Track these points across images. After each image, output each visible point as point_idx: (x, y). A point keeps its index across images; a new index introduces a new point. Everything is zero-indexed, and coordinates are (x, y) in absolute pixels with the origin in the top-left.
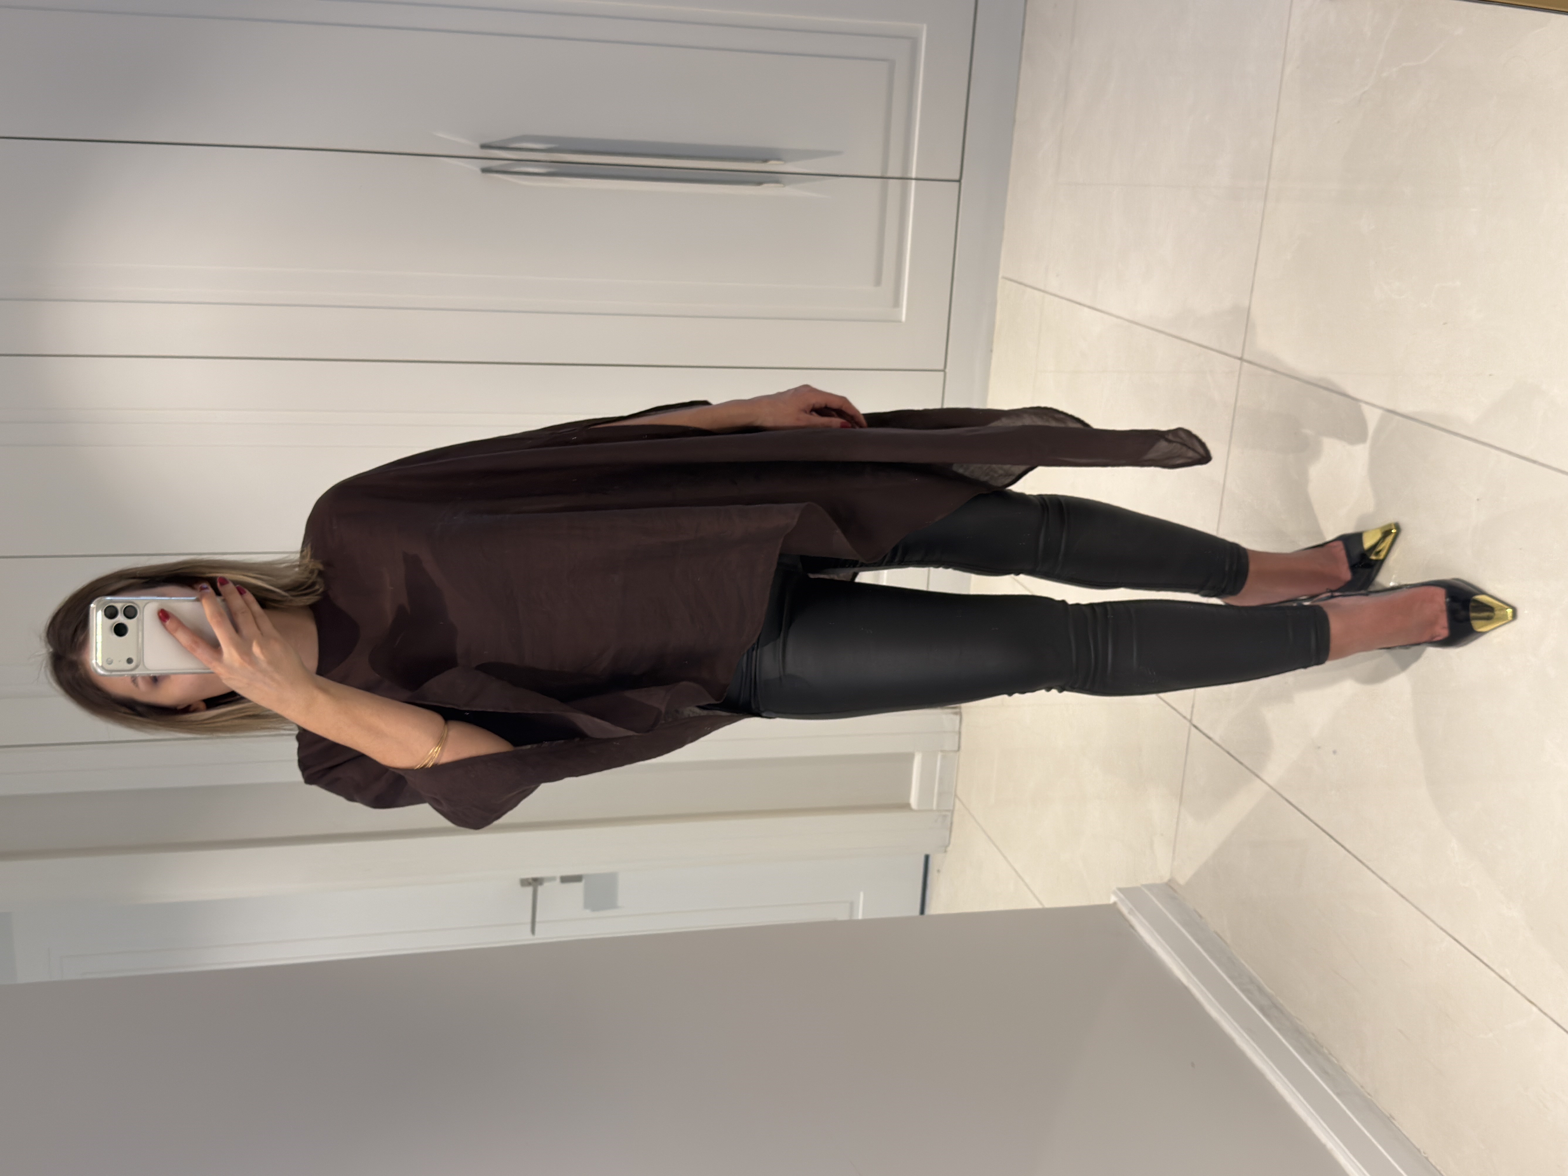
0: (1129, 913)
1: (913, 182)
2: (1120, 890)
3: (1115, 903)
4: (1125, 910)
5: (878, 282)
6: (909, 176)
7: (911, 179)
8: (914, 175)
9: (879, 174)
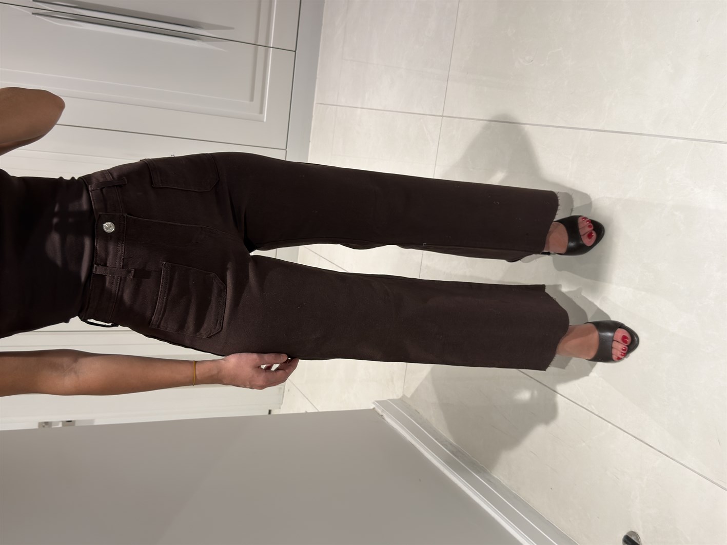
0: (382, 412)
1: (271, 49)
2: (377, 401)
3: (374, 409)
4: (379, 411)
5: (252, 99)
6: (269, 46)
7: (271, 47)
8: (272, 46)
9: (253, 43)
